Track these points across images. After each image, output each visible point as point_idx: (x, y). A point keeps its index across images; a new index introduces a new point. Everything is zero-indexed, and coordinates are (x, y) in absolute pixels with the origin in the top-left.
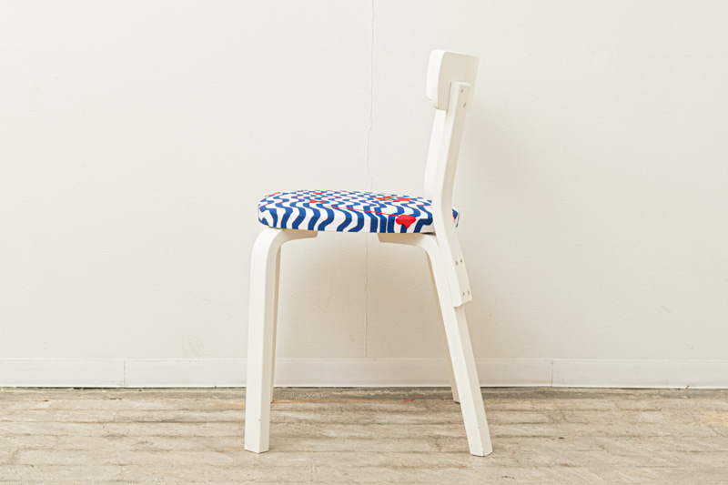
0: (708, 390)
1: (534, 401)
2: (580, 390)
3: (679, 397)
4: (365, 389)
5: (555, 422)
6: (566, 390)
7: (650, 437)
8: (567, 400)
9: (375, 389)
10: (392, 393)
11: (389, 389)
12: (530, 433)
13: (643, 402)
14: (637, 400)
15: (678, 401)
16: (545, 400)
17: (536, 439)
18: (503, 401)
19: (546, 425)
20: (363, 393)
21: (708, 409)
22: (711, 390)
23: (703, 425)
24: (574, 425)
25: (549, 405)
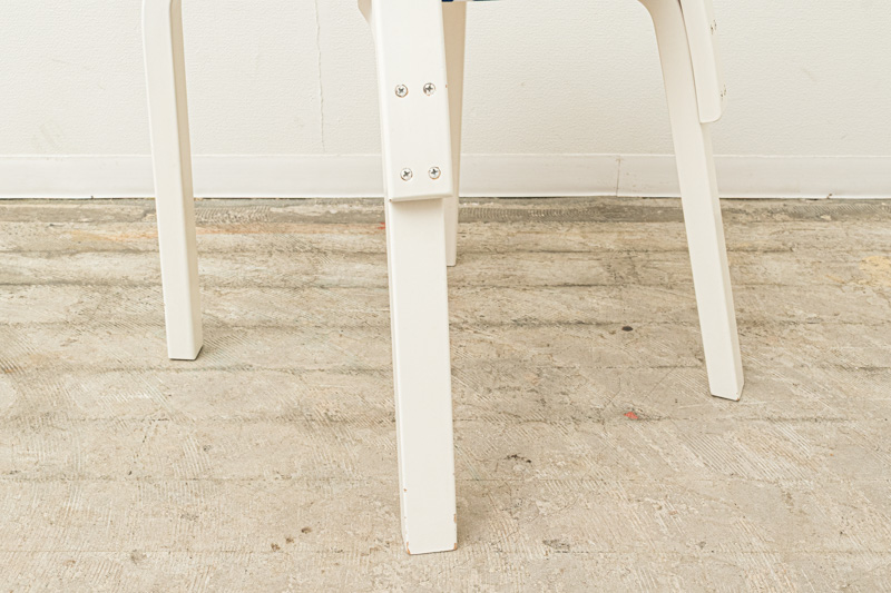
0: (861, 201)
1: (588, 227)
2: (661, 203)
3: (818, 218)
4: (324, 202)
5: (618, 282)
6: (638, 204)
7: (782, 324)
8: (640, 226)
9: (339, 201)
10: (365, 210)
11: (361, 201)
12: (573, 315)
13: (761, 229)
14: (752, 224)
15: (818, 226)
16: (604, 227)
17: (583, 333)
18: (537, 228)
19: (603, 292)
20: (319, 210)
21: (870, 248)
22: (866, 201)
23: (869, 290)
24: (649, 291)
25: (609, 238)
